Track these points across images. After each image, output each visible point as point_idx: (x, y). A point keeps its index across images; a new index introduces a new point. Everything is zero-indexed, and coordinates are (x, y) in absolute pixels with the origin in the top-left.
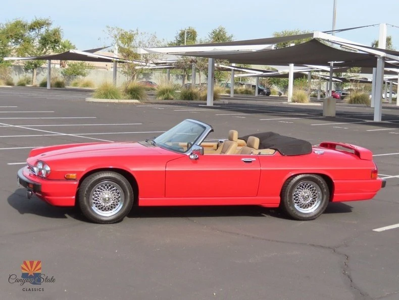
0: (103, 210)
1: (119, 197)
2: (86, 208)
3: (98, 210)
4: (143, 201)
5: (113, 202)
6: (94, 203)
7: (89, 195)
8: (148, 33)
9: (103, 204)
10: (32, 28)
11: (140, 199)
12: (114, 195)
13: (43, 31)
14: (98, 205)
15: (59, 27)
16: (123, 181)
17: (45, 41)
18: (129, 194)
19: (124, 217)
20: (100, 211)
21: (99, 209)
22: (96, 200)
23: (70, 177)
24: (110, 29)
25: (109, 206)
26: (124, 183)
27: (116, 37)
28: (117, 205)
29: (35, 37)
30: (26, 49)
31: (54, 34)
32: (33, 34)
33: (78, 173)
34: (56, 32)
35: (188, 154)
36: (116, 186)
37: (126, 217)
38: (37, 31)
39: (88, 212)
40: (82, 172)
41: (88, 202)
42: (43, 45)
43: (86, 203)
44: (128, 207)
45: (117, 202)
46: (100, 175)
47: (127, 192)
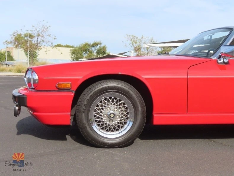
0: (107, 131)
1: (128, 113)
2: (85, 128)
3: (101, 130)
4: (159, 119)
5: (120, 120)
6: (96, 121)
7: (89, 110)
8: (148, 37)
9: (108, 123)
10: (93, 46)
11: (155, 115)
12: (122, 111)
13: (98, 47)
14: (100, 124)
15: (105, 45)
16: (132, 93)
17: (99, 52)
18: (140, 108)
19: (135, 139)
20: (103, 131)
21: (103, 129)
22: (98, 118)
23: (63, 87)
24: (129, 36)
25: (115, 125)
26: (134, 95)
27: (131, 40)
28: (125, 123)
29: (94, 50)
30: (90, 56)
31: (103, 49)
32: (93, 49)
33: (73, 81)
34: (104, 48)
35: (214, 58)
36: (124, 100)
37: (138, 139)
38: (95, 47)
39: (88, 133)
40: (78, 80)
41: (88, 119)
42: (98, 54)
43: (85, 121)
44: (139, 127)
45: (125, 120)
46: (103, 84)
47: (138, 107)
